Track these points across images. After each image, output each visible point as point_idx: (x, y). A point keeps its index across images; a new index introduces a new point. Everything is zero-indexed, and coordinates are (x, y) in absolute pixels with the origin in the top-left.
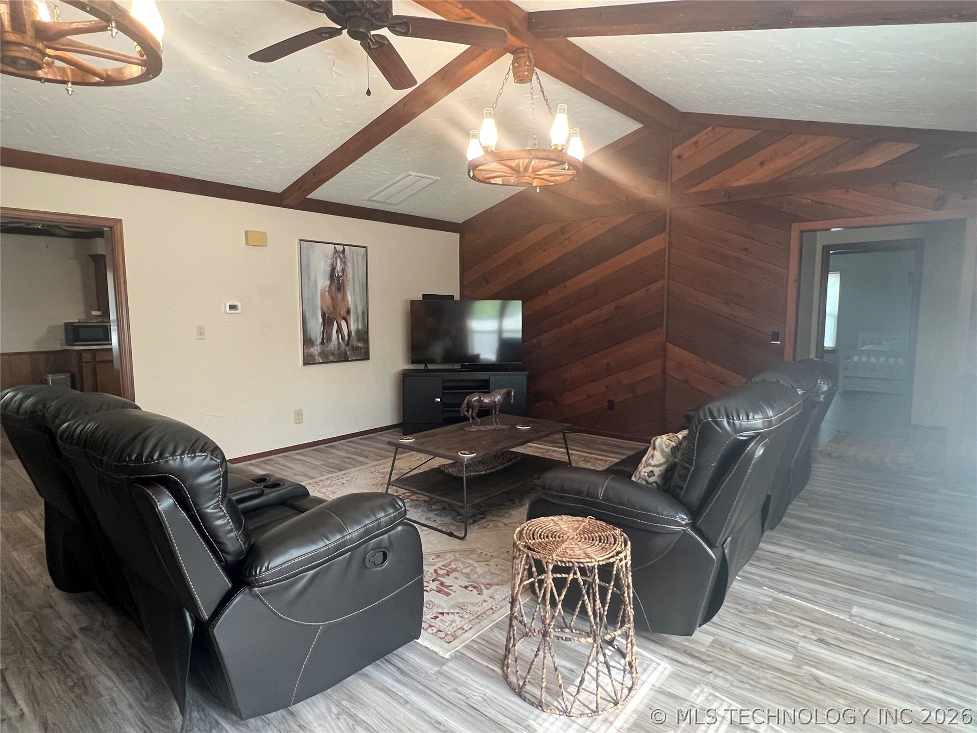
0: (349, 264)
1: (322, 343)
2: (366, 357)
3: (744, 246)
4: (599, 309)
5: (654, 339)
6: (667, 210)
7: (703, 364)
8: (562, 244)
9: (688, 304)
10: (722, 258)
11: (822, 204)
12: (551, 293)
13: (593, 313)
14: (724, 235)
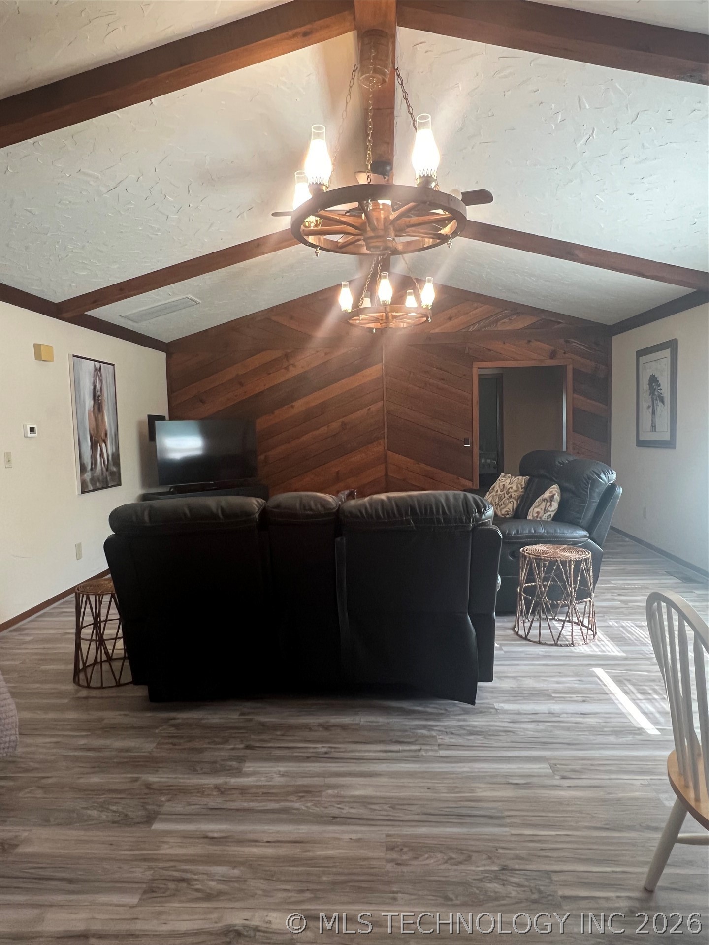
0: (104, 382)
1: (92, 469)
2: (119, 484)
3: (441, 377)
4: (327, 426)
5: (377, 449)
6: (382, 346)
7: (417, 465)
8: (287, 368)
9: (403, 420)
10: (427, 385)
11: (490, 351)
12: (277, 412)
13: (321, 429)
14: (426, 368)
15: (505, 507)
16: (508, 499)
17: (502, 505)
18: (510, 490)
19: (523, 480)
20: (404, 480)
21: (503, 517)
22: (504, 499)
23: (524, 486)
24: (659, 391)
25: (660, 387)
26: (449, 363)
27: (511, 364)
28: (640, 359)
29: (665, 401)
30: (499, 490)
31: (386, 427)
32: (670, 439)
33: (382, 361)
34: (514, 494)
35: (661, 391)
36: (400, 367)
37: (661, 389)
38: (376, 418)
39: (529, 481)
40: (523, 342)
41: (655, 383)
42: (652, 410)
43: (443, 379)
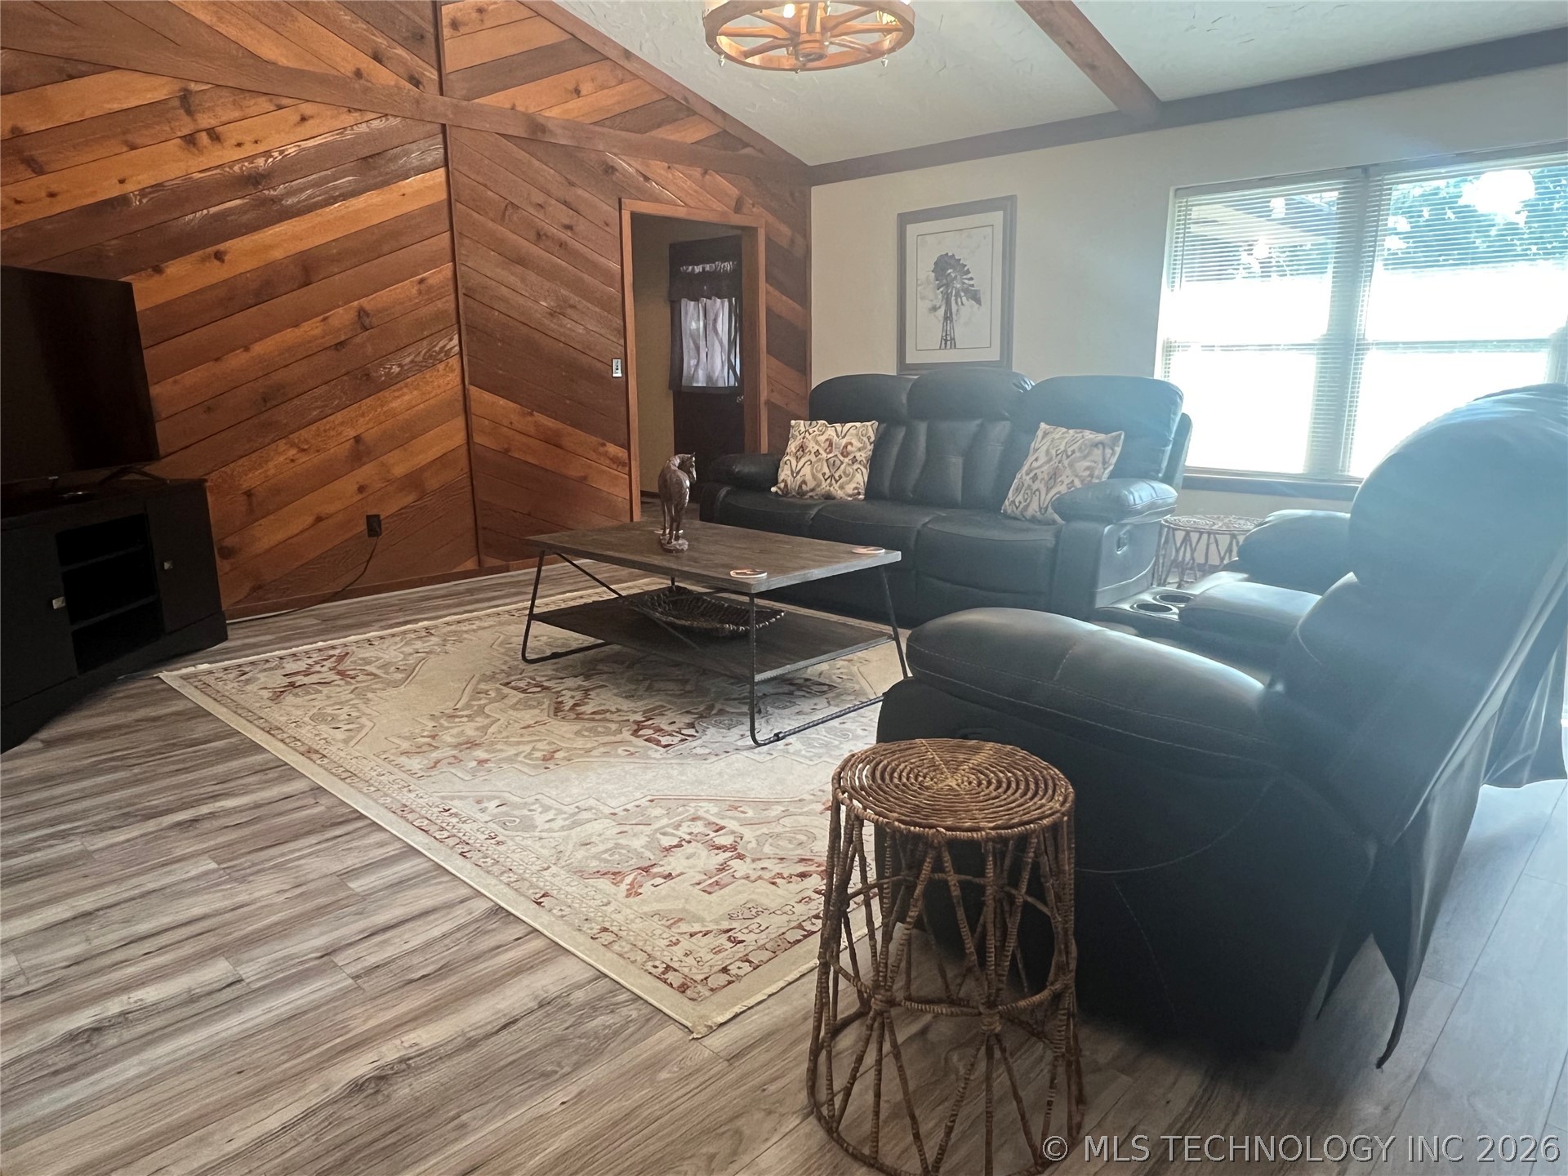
3: (566, 221)
4: (322, 317)
5: (446, 380)
6: (444, 126)
7: (530, 418)
8: (190, 140)
9: (497, 313)
10: (540, 236)
11: (647, 179)
12: (174, 268)
13: (306, 326)
14: (539, 197)
15: (850, 481)
16: (849, 465)
17: (840, 477)
18: (849, 447)
19: (870, 428)
20: (507, 451)
21: (850, 499)
22: (843, 467)
23: (873, 439)
24: (966, 281)
25: (969, 276)
26: (580, 192)
27: (681, 212)
28: (909, 227)
29: (985, 298)
30: (821, 451)
31: (463, 327)
32: (997, 358)
33: (446, 165)
34: (858, 455)
35: (971, 282)
36: (485, 186)
37: (971, 279)
38: (439, 304)
39: (881, 430)
40: (696, 172)
41: (955, 269)
42: (946, 313)
43: (569, 227)
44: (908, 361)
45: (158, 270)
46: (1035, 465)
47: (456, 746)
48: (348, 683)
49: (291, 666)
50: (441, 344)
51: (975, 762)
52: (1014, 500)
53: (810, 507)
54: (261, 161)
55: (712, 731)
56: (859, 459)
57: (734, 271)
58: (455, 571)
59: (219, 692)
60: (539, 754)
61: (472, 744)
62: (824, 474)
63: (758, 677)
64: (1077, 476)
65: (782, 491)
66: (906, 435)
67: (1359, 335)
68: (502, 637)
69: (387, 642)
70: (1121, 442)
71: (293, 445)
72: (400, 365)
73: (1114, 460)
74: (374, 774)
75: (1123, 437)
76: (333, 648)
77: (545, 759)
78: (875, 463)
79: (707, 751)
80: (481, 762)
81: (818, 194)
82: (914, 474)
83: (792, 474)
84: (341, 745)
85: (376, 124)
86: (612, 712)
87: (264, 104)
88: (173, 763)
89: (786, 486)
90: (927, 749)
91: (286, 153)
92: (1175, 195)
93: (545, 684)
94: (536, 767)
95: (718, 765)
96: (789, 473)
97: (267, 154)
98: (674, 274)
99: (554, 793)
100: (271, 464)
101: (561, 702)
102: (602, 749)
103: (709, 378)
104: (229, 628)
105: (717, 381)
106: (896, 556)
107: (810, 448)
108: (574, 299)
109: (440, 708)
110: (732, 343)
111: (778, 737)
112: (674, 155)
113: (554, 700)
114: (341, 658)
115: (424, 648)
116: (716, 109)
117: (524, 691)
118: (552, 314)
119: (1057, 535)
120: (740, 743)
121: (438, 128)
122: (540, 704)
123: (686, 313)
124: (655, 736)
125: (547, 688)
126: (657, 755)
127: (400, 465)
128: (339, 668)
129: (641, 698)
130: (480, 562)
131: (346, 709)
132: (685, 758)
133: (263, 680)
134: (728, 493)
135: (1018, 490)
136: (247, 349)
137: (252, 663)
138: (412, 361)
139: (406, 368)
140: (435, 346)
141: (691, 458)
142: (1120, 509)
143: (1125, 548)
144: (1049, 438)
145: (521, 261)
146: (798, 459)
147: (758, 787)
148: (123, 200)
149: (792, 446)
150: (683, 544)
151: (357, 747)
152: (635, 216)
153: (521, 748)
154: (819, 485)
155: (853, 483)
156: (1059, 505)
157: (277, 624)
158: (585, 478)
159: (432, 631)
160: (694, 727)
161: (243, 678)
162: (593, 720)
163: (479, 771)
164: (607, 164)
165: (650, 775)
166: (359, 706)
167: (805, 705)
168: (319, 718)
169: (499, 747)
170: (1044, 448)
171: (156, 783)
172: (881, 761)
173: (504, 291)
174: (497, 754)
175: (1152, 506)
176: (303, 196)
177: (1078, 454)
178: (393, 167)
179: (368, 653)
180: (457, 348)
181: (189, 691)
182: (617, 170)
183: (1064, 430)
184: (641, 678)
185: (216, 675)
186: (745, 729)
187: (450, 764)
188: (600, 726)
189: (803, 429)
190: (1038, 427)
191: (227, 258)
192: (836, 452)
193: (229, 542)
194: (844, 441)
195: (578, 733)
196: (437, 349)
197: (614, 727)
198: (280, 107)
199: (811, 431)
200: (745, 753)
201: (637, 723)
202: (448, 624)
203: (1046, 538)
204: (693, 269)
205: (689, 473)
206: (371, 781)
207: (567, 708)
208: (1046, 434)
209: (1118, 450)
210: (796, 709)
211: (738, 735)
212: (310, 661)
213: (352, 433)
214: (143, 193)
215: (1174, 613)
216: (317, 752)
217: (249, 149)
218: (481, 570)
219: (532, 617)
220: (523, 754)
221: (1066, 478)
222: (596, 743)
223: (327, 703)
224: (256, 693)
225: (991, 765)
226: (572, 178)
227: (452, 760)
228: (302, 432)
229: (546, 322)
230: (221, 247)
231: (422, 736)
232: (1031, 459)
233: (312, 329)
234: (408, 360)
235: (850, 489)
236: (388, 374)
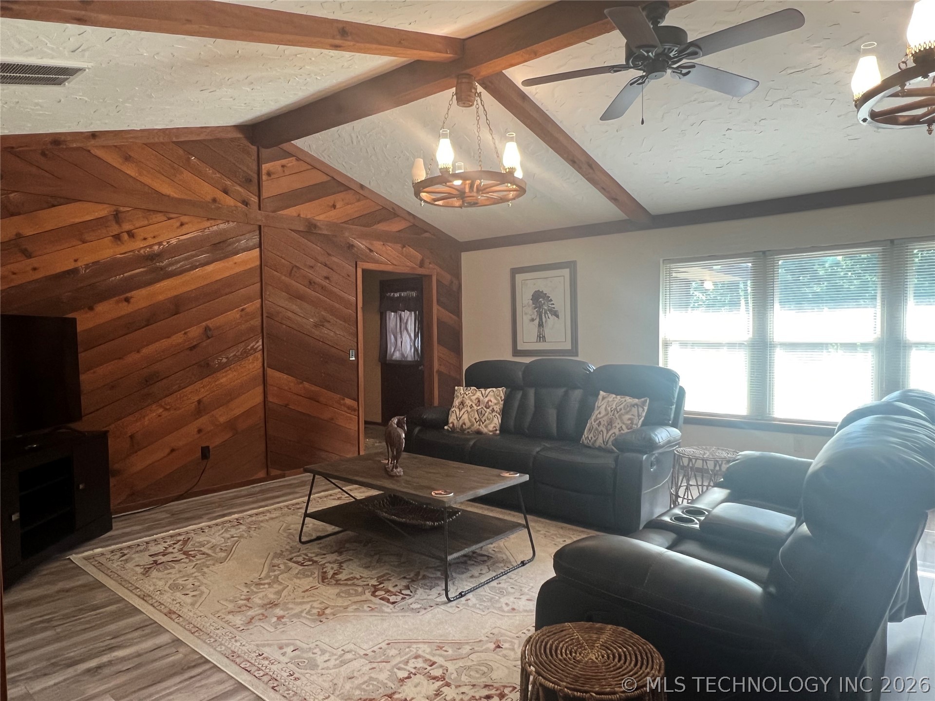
3: (325, 274)
4: (183, 332)
5: (253, 365)
6: (260, 227)
7: (301, 386)
8: (117, 238)
9: (284, 326)
10: (311, 283)
11: (371, 251)
12: (100, 308)
13: (174, 337)
14: (311, 262)
15: (491, 423)
16: (490, 413)
17: (485, 421)
18: (490, 403)
19: (501, 392)
20: (286, 405)
21: (491, 433)
22: (486, 414)
23: (503, 398)
24: (550, 306)
25: (552, 302)
26: (334, 259)
27: (389, 268)
28: (517, 276)
29: (561, 315)
30: (474, 405)
31: (265, 336)
32: (570, 348)
33: (260, 246)
34: (495, 407)
35: (553, 306)
36: (281, 257)
37: (553, 304)
38: (252, 322)
39: (507, 393)
40: (399, 246)
41: (544, 299)
42: (539, 323)
43: (327, 278)
44: (518, 348)
45: (91, 308)
46: (599, 416)
47: (263, 606)
48: (190, 561)
49: (154, 549)
50: (252, 345)
51: (603, 640)
52: (587, 436)
53: (469, 440)
54: (156, 247)
55: (420, 591)
56: (495, 409)
57: (417, 296)
58: (253, 478)
59: (109, 569)
60: (315, 611)
61: (273, 605)
62: (475, 419)
63: (450, 558)
64: (624, 423)
65: (451, 429)
66: (522, 395)
67: (770, 339)
68: (285, 525)
69: (213, 530)
70: (647, 404)
71: (162, 406)
72: (227, 358)
73: (644, 414)
74: (212, 628)
75: (648, 401)
76: (179, 534)
77: (319, 615)
78: (505, 412)
79: (419, 606)
80: (280, 618)
81: (465, 257)
82: (528, 418)
83: (457, 418)
84: (190, 607)
85: (222, 226)
86: (357, 579)
87: (160, 217)
88: (81, 623)
89: (453, 425)
90: (573, 630)
91: (171, 242)
92: (663, 262)
93: (315, 559)
94: (314, 621)
95: (427, 616)
96: (455, 418)
97: (160, 244)
98: (382, 298)
99: (327, 640)
100: (147, 418)
101: (325, 572)
102: (354, 607)
103: (403, 355)
104: (113, 520)
105: (407, 356)
106: (526, 478)
107: (467, 403)
108: (329, 317)
109: (251, 578)
110: (416, 336)
111: (461, 595)
112: (386, 238)
113: (321, 571)
114: (186, 542)
115: (236, 534)
116: (409, 213)
117: (302, 565)
118: (316, 326)
119: (616, 459)
120: (438, 600)
121: (257, 228)
122: (313, 573)
123: (390, 318)
124: (386, 596)
125: (316, 562)
126: (388, 610)
127: (222, 416)
128: (185, 549)
129: (374, 568)
130: (268, 473)
131: (191, 580)
132: (406, 611)
133: (137, 559)
134: (420, 431)
135: (590, 430)
136: (138, 352)
137: (129, 547)
138: (235, 355)
139: (231, 359)
140: (248, 346)
141: (404, 418)
142: (650, 446)
143: (655, 467)
144: (606, 400)
145: (300, 297)
146: (460, 410)
147: (454, 632)
148: (75, 271)
149: (456, 402)
150: (399, 471)
151: (200, 609)
152: (364, 271)
153: (304, 607)
154: (473, 425)
155: (493, 424)
156: (616, 443)
157: (143, 518)
158: (332, 419)
159: (241, 522)
160: (409, 589)
161: (124, 558)
162: (346, 585)
163: (279, 624)
164: (350, 244)
165: (385, 625)
166: (200, 578)
167: (475, 571)
168: (174, 587)
169: (290, 606)
170: (604, 406)
171: (72, 639)
172: (548, 641)
173: (290, 314)
174: (290, 611)
175: (669, 442)
176: (179, 265)
177: (623, 411)
178: (230, 248)
179: (202, 538)
180: (261, 347)
181: (90, 569)
182: (355, 247)
183: (614, 396)
184: (373, 553)
185: (107, 556)
186: (440, 589)
187: (260, 619)
188: (352, 589)
189: (462, 392)
190: (599, 394)
191: (132, 300)
192: (481, 406)
193: (117, 466)
194: (486, 400)
195: (338, 595)
196: (249, 348)
197: (360, 589)
198: (169, 219)
199: (467, 393)
200: (442, 607)
201: (374, 586)
202: (251, 516)
203: (609, 461)
204: (394, 295)
205: (402, 427)
206: (211, 634)
207: (329, 576)
208: (604, 398)
209: (646, 408)
210: (468, 574)
211: (436, 594)
212: (166, 545)
213: (197, 398)
214: (87, 266)
215: (696, 524)
216: (175, 613)
217: (151, 241)
218: (269, 477)
219: (306, 515)
220: (305, 612)
221: (618, 424)
222: (350, 602)
223: (178, 576)
224: (132, 570)
225: (612, 642)
226: (330, 252)
227: (261, 617)
228: (167, 399)
229: (313, 330)
230: (129, 295)
231: (241, 600)
232: (596, 412)
233: (178, 339)
234: (232, 355)
235: (491, 427)
236: (219, 363)
